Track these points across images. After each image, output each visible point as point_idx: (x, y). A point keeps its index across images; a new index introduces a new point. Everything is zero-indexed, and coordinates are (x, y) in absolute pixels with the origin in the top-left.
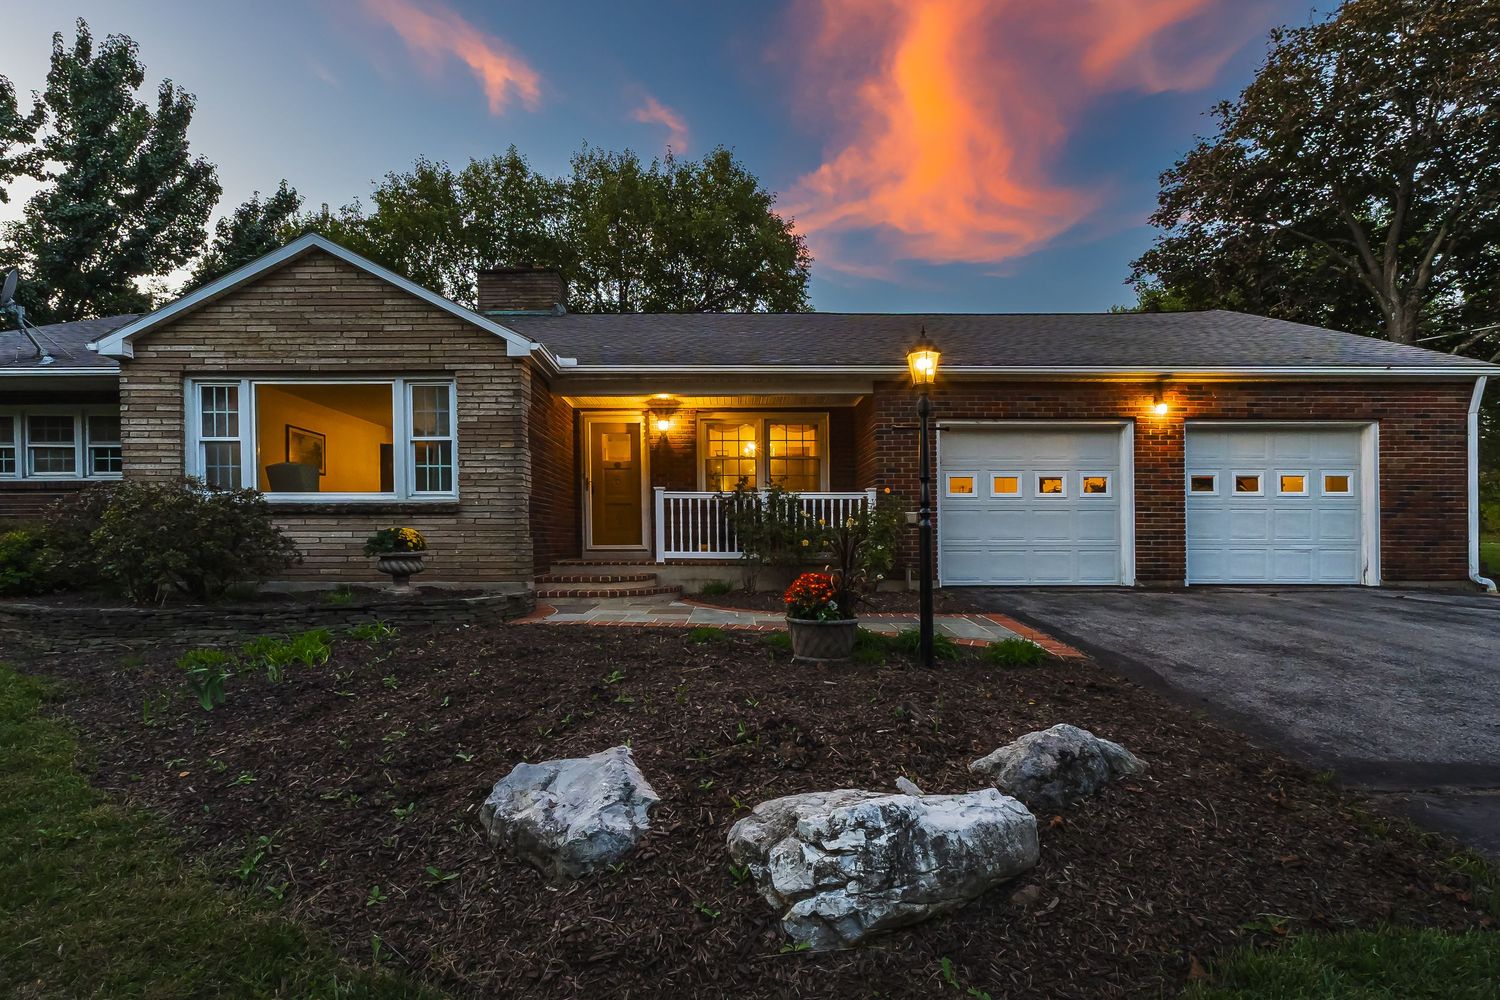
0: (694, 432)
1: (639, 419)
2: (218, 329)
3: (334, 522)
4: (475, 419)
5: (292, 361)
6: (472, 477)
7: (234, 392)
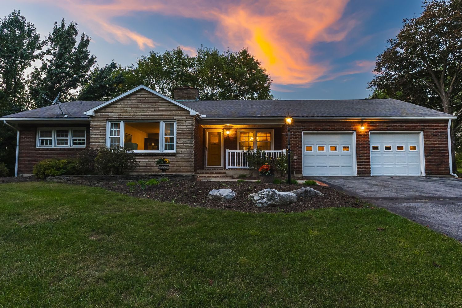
0: (236, 134)
1: (221, 131)
2: (116, 108)
3: (144, 158)
4: (181, 131)
5: (135, 116)
6: (180, 146)
7: (119, 124)
